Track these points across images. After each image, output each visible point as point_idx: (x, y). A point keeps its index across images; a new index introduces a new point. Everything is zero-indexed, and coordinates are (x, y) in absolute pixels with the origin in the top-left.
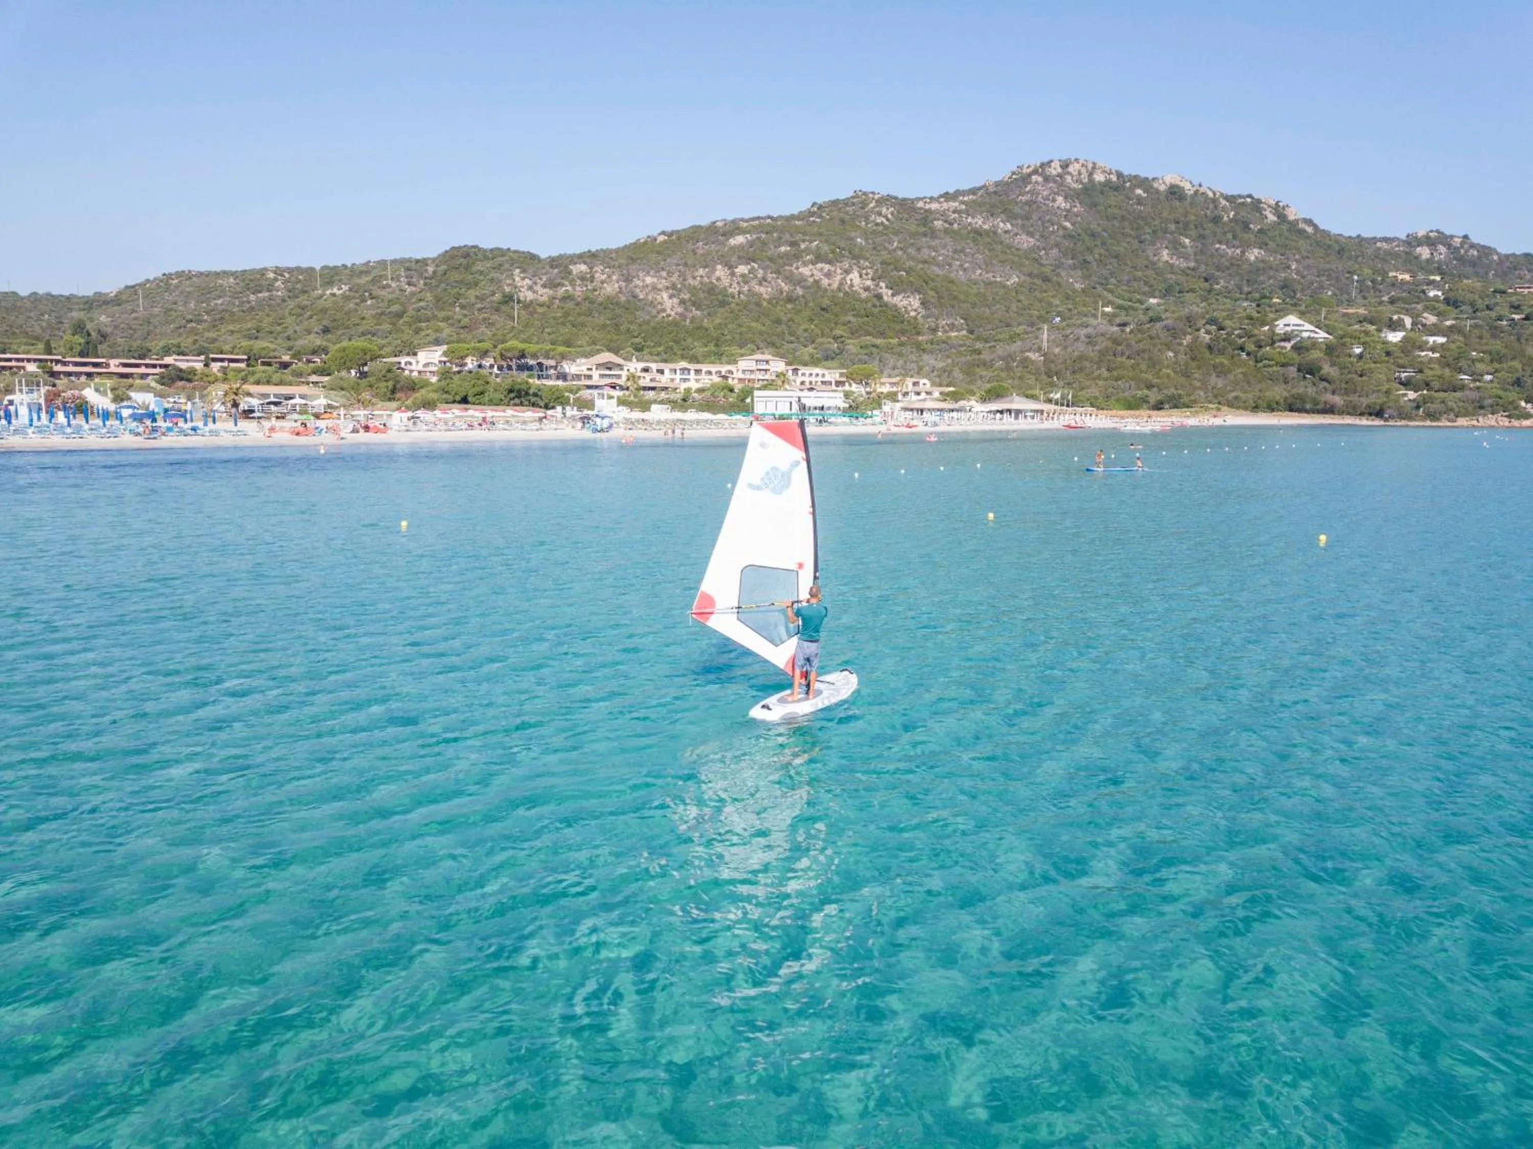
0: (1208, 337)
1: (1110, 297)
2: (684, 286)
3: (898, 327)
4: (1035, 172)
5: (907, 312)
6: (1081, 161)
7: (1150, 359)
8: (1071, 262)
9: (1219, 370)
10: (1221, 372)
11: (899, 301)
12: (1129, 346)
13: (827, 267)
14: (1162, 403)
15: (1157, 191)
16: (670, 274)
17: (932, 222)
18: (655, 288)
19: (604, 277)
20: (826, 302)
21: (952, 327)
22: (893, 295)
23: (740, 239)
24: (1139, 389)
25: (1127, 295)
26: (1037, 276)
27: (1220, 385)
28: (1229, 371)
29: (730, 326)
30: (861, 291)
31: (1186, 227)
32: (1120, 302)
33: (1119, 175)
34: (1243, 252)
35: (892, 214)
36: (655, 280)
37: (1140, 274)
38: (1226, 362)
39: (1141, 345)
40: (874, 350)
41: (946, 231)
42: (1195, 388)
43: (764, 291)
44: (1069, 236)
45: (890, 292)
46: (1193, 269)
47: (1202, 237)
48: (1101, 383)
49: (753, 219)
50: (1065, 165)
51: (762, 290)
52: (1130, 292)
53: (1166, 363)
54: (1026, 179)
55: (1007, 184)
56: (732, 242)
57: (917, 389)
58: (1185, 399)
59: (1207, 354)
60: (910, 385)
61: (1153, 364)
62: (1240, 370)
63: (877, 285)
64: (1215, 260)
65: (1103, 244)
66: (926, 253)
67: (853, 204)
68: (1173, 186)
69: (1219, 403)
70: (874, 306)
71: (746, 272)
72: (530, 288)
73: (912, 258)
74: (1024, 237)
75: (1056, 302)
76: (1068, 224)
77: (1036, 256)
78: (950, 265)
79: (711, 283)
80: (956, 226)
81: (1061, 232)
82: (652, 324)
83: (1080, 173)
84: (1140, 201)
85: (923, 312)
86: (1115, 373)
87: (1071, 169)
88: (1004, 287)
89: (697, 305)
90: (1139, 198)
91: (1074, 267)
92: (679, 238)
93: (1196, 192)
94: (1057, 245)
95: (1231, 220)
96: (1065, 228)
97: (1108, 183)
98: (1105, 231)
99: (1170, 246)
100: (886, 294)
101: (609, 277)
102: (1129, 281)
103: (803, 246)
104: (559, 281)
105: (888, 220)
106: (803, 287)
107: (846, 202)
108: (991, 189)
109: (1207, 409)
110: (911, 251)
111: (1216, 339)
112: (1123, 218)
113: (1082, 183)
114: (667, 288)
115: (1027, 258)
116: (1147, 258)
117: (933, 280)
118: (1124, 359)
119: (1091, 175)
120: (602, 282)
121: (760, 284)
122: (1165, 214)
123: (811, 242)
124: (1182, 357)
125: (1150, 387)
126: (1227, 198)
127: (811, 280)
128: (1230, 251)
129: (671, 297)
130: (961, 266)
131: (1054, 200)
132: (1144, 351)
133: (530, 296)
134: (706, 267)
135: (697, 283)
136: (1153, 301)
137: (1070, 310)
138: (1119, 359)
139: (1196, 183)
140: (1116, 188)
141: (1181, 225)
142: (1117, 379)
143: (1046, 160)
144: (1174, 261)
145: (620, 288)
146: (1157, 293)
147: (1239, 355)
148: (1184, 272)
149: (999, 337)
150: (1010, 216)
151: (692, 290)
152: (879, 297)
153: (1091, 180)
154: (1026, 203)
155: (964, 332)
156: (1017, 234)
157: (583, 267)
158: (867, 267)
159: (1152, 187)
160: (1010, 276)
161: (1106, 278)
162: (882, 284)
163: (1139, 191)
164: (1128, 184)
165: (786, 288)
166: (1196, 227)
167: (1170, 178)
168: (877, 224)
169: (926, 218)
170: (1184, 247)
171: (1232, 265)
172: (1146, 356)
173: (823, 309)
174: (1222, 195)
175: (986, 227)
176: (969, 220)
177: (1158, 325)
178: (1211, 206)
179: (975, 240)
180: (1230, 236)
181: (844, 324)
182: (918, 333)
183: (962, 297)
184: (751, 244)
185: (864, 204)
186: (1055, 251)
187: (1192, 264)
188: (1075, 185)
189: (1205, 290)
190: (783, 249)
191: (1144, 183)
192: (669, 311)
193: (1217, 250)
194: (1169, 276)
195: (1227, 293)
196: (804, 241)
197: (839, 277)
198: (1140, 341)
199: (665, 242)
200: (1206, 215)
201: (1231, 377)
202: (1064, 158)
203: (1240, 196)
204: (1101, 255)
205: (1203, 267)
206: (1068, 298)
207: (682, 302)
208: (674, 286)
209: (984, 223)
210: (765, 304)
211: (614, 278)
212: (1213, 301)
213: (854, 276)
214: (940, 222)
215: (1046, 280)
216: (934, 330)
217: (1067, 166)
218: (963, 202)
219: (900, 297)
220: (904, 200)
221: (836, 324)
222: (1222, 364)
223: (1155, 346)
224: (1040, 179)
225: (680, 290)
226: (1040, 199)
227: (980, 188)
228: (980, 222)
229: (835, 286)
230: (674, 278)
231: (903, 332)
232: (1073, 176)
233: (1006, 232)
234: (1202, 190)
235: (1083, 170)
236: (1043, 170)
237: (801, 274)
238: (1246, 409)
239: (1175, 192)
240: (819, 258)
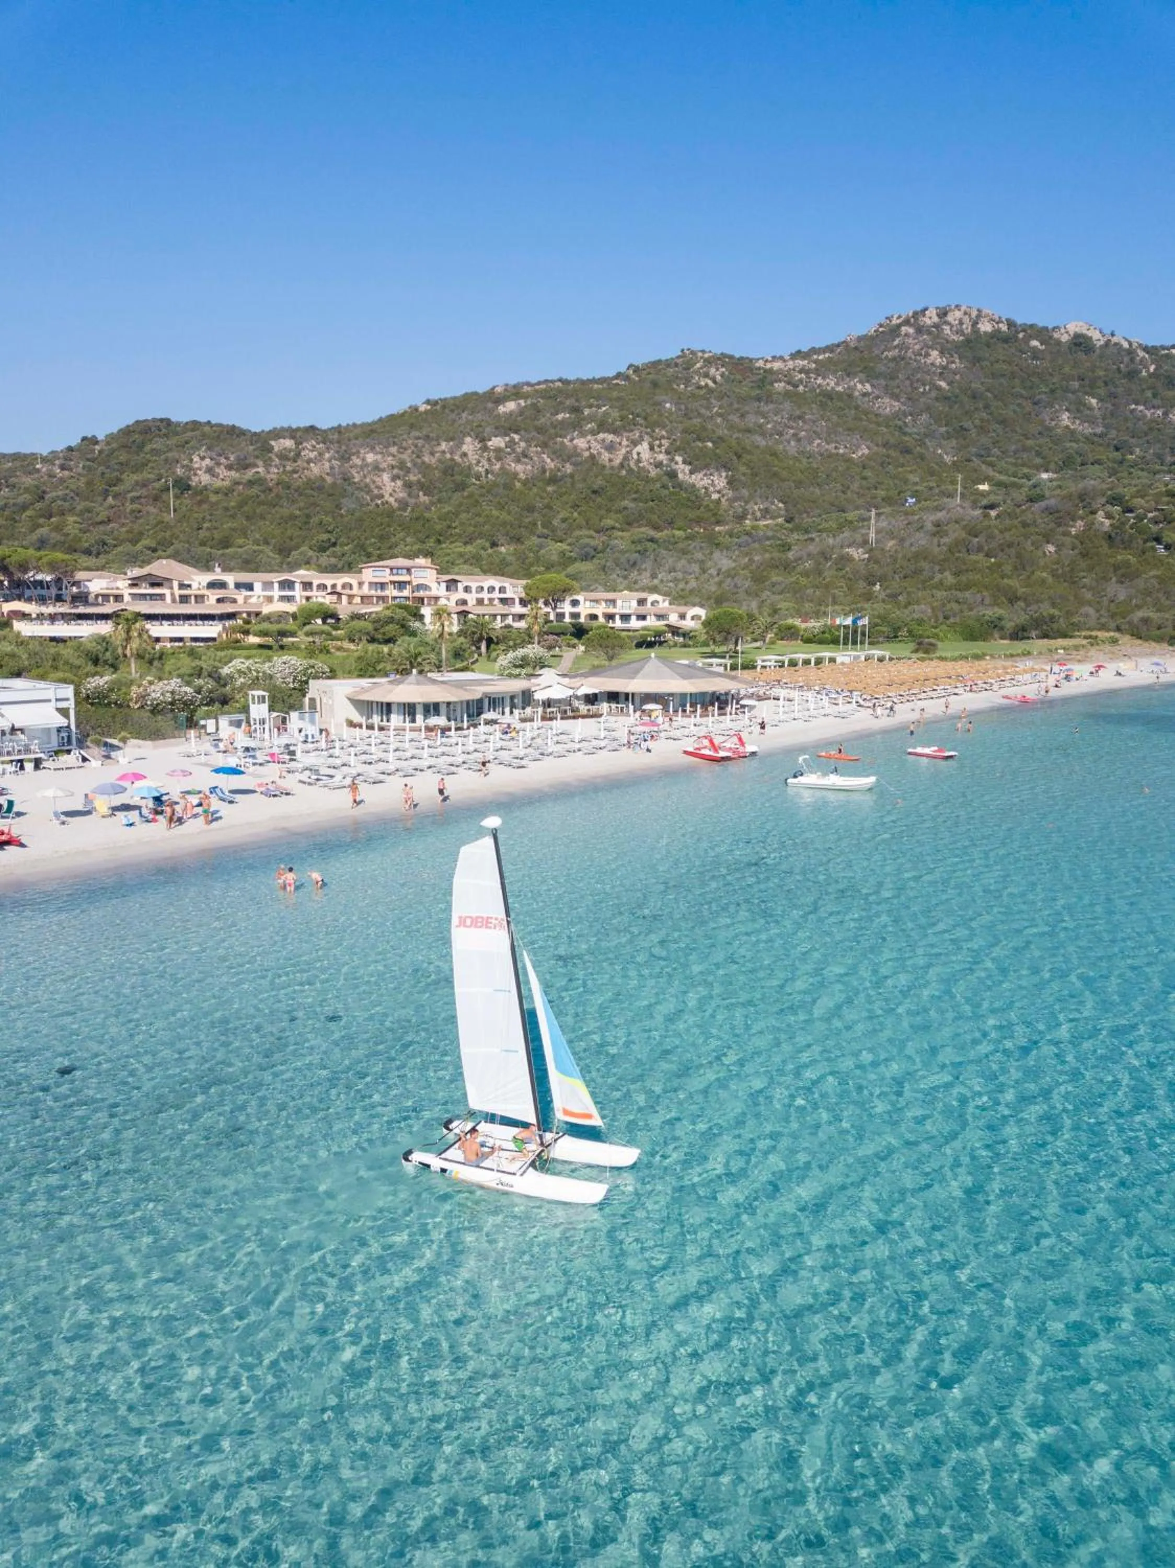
0: (1107, 522)
1: (991, 472)
2: (415, 465)
3: (692, 514)
4: (907, 322)
5: (708, 494)
6: (963, 308)
7: (1019, 556)
8: (944, 429)
9: (1122, 571)
10: (1126, 575)
11: (699, 480)
12: (991, 537)
13: (610, 437)
14: (1024, 629)
15: (1058, 343)
16: (403, 449)
17: (772, 384)
18: (377, 468)
19: (312, 455)
20: (599, 482)
21: (766, 513)
22: (691, 473)
23: (511, 406)
24: (995, 603)
25: (1012, 469)
26: (895, 447)
27: (1122, 597)
28: (1136, 575)
29: (464, 516)
30: (651, 468)
31: (1092, 385)
32: (1003, 478)
33: (1011, 324)
34: (1166, 414)
35: (722, 375)
36: (379, 457)
37: (1030, 443)
38: (1133, 560)
39: (1007, 535)
40: (649, 544)
41: (787, 394)
42: (1082, 602)
43: (521, 469)
44: (944, 398)
45: (687, 468)
46: (1101, 436)
47: (1113, 396)
48: (940, 594)
49: (539, 383)
50: (943, 314)
51: (519, 468)
52: (1015, 465)
53: (1042, 563)
54: (895, 331)
55: (872, 338)
56: (502, 409)
57: (642, 610)
58: (1062, 624)
59: (1105, 549)
60: (634, 603)
61: (1022, 564)
62: (1154, 572)
63: (672, 460)
64: (1130, 424)
65: (987, 407)
66: (751, 420)
67: (676, 365)
68: (1077, 336)
69: (1118, 629)
70: (664, 487)
71: (503, 445)
72: (209, 470)
73: (731, 427)
74: (887, 400)
75: (913, 478)
76: (943, 384)
77: (900, 423)
78: (780, 434)
79: (452, 460)
80: (801, 388)
81: (934, 394)
82: (357, 514)
83: (961, 323)
84: (1036, 355)
85: (731, 494)
86: (964, 578)
87: (950, 318)
88: (849, 460)
89: (426, 489)
90: (1034, 350)
91: (948, 436)
92: (444, 407)
93: (1108, 343)
94: (928, 409)
95: (1151, 375)
96: (939, 388)
97: (996, 334)
98: (988, 390)
99: (1073, 407)
100: (682, 470)
101: (321, 454)
102: (1015, 453)
103: (586, 412)
104: (251, 460)
105: (715, 382)
106: (575, 464)
107: (669, 363)
108: (852, 345)
109: (1094, 641)
110: (735, 418)
111: (1119, 527)
112: (1013, 376)
113: (963, 334)
114: (393, 467)
115: (887, 426)
116: (1042, 422)
117: (749, 452)
118: (980, 557)
119: (975, 324)
120: (309, 461)
121: (518, 461)
122: (1067, 369)
123: (599, 407)
124: (1067, 552)
125: (1013, 599)
126: (1146, 349)
127: (587, 454)
128: (1148, 414)
129: (394, 478)
130: (795, 435)
131: (927, 355)
132: (1010, 545)
133: (205, 479)
134: (452, 439)
135: (433, 461)
136: (1045, 476)
137: (931, 489)
138: (973, 557)
139: (1107, 331)
140: (1006, 340)
141: (1087, 382)
142: (967, 587)
143: (919, 309)
144: (1077, 426)
145: (332, 468)
146: (1052, 466)
147: (1154, 549)
148: (1088, 439)
149: (824, 525)
150: (870, 375)
151: (425, 468)
152: (673, 475)
153: (975, 330)
154: (894, 359)
155: (780, 520)
156: (877, 397)
157: (289, 443)
158: (663, 437)
159: (1051, 337)
160: (858, 447)
161: (988, 449)
162: (679, 459)
163: (1035, 343)
164: (1021, 335)
165: (550, 464)
166: (1106, 383)
167: (1074, 327)
168: (700, 387)
169: (766, 378)
170: (1091, 408)
171: (1151, 429)
172: (1013, 551)
173: (595, 492)
174: (1140, 345)
175: (840, 389)
176: (819, 381)
177: (1037, 506)
178: (1126, 359)
179: (823, 405)
180: (1149, 394)
181: (619, 511)
182: (718, 523)
183: (784, 474)
184: (521, 412)
185: (688, 365)
186: (925, 417)
187: (1099, 430)
188: (955, 338)
189: (1114, 461)
190: (560, 417)
191: (1043, 334)
192: (387, 497)
193: (1132, 411)
194: (1068, 445)
195: (1142, 464)
196: (590, 406)
197: (624, 451)
198: (1008, 529)
199: (426, 412)
200: (1119, 370)
201: (1140, 583)
202: (942, 305)
203: (1163, 348)
204: (982, 420)
205: (1113, 434)
206: (932, 474)
207: (408, 485)
208: (402, 465)
209: (837, 384)
210: (518, 485)
211: (327, 455)
212: (1125, 474)
213: (643, 448)
214: (782, 384)
215: (907, 451)
216: (741, 518)
217: (945, 314)
218: (816, 362)
219: (700, 475)
220: (742, 358)
221: (609, 511)
222: (1127, 564)
223: (1026, 537)
224: (911, 331)
225: (408, 471)
226: (910, 353)
227: (838, 345)
228: (832, 384)
229: (617, 462)
230: (405, 456)
231: (698, 521)
232: (952, 326)
233: (865, 395)
234: (1115, 340)
235: (966, 319)
236: (916, 319)
237: (575, 447)
238: (1159, 640)
239: (1080, 343)
240: (603, 426)
